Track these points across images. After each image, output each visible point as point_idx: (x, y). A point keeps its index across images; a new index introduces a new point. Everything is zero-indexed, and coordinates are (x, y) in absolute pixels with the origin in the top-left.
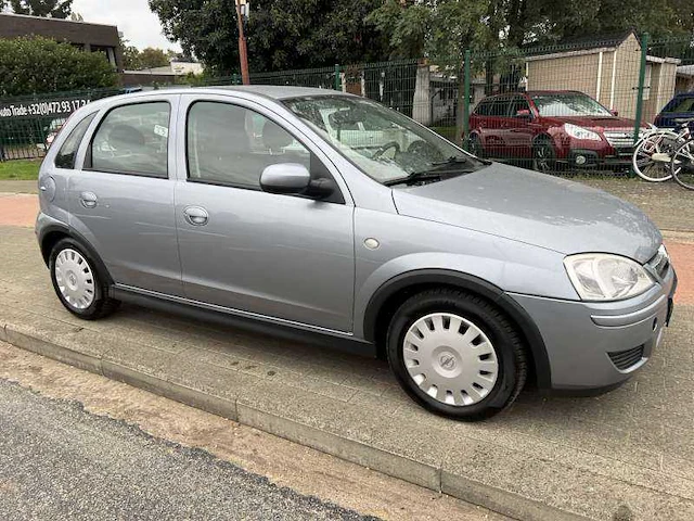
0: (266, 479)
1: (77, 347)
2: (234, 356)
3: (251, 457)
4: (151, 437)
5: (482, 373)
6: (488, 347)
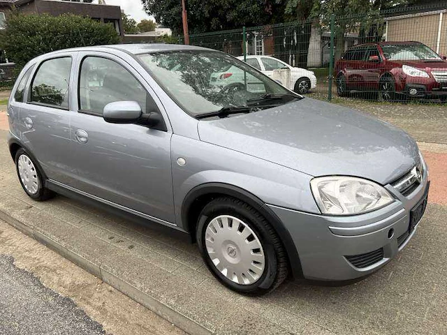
0: (101, 326)
1: (23, 220)
2: (113, 232)
3: (99, 308)
4: (44, 287)
5: (255, 262)
6: (257, 243)
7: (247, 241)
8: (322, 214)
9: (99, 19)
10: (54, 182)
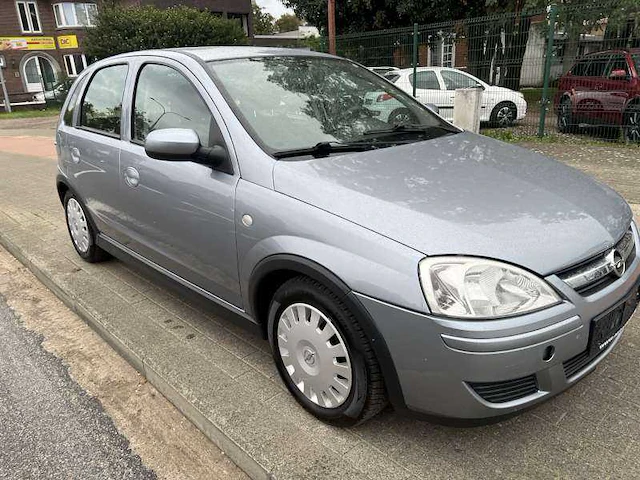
0: (127, 442)
1: (64, 286)
2: (173, 314)
3: (132, 418)
4: (70, 379)
5: (339, 377)
6: (342, 349)
7: (329, 344)
8: (432, 314)
9: (221, 13)
10: (107, 238)
